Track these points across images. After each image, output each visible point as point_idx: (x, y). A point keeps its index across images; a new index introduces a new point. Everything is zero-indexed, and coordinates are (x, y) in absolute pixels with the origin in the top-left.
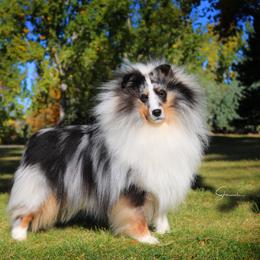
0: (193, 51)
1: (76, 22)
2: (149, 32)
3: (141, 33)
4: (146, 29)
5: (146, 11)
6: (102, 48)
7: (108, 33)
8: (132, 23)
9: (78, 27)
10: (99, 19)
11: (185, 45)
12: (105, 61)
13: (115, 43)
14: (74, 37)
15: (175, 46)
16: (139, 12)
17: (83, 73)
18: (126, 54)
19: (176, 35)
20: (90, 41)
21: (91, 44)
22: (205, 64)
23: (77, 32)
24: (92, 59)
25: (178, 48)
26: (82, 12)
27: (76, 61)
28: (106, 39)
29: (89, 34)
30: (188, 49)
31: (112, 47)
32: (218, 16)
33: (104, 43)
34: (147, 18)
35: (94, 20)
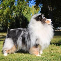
0: (29, 11)
1: (2, 4)
2: (19, 7)
3: (17, 7)
4: (18, 6)
5: (19, 2)
6: (8, 10)
7: (10, 7)
8: (15, 4)
9: (3, 5)
10: (8, 3)
11: (27, 10)
12: (9, 13)
13: (11, 9)
14: (2, 7)
15: (25, 10)
16: (17, 2)
17: (4, 16)
18: (14, 12)
19: (25, 8)
20: (5, 8)
21: (6, 9)
22: (31, 14)
23: (3, 6)
24: (6, 12)
25: (25, 11)
26: (4, 2)
27: (2, 13)
28: (9, 8)
29: (5, 7)
30: (28, 11)
31: (11, 10)
32: (35, 4)
33: (9, 9)
34: (19, 4)
35: (7, 3)
